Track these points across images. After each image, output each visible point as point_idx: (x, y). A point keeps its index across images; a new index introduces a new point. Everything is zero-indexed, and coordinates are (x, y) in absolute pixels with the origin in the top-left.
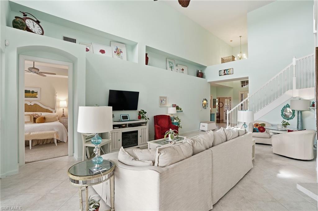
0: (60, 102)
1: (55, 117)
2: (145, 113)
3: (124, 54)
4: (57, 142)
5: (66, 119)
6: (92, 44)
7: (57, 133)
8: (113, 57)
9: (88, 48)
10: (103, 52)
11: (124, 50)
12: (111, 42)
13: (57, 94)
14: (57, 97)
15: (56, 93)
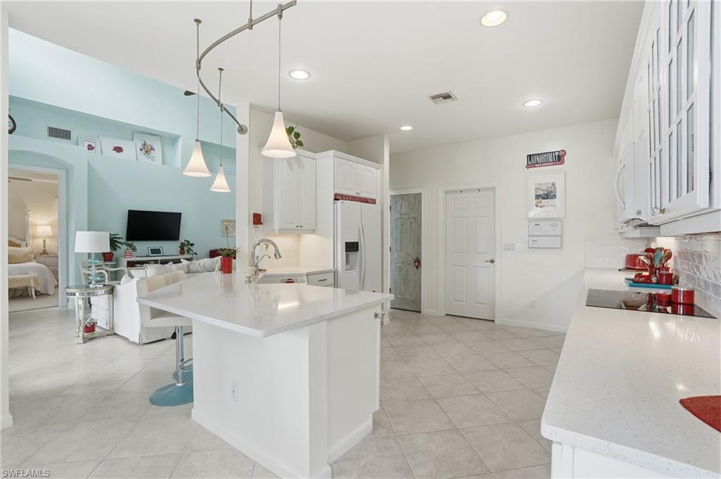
0: (38, 227)
1: (28, 254)
2: (192, 245)
3: (157, 153)
4: (36, 295)
5: (55, 259)
6: (98, 138)
7: (35, 279)
8: (137, 160)
9: (93, 145)
10: (118, 149)
11: (157, 145)
12: (135, 134)
13: (30, 213)
14: (30, 219)
15: (29, 210)
